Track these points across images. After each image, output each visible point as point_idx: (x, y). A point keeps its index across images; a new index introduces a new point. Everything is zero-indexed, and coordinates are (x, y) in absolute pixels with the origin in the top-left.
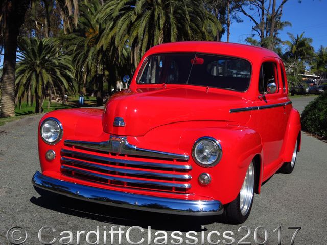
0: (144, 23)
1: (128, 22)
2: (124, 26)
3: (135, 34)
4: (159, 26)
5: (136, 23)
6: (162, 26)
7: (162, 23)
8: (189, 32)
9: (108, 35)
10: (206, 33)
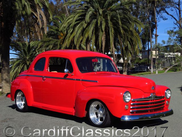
0: (92, 28)
1: (81, 28)
2: (80, 31)
3: (86, 36)
4: (102, 29)
5: (87, 29)
6: (103, 29)
7: (103, 27)
8: (122, 31)
9: (69, 37)
10: (134, 31)
